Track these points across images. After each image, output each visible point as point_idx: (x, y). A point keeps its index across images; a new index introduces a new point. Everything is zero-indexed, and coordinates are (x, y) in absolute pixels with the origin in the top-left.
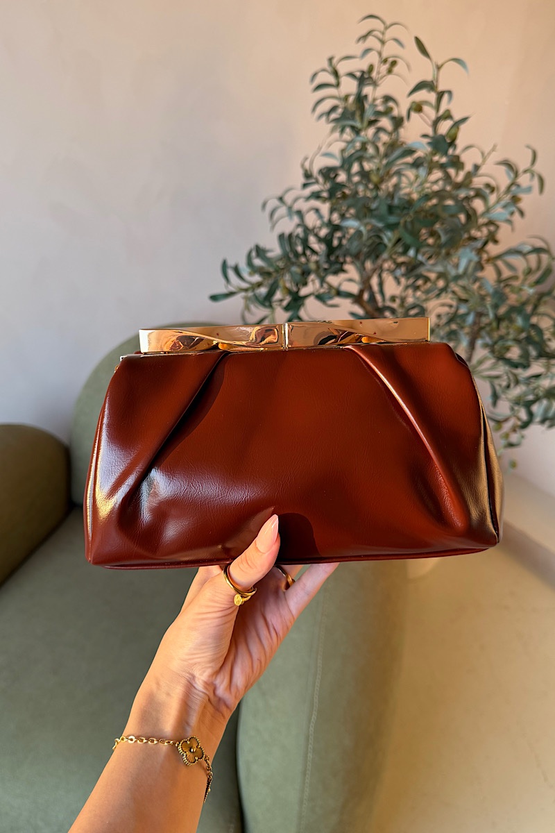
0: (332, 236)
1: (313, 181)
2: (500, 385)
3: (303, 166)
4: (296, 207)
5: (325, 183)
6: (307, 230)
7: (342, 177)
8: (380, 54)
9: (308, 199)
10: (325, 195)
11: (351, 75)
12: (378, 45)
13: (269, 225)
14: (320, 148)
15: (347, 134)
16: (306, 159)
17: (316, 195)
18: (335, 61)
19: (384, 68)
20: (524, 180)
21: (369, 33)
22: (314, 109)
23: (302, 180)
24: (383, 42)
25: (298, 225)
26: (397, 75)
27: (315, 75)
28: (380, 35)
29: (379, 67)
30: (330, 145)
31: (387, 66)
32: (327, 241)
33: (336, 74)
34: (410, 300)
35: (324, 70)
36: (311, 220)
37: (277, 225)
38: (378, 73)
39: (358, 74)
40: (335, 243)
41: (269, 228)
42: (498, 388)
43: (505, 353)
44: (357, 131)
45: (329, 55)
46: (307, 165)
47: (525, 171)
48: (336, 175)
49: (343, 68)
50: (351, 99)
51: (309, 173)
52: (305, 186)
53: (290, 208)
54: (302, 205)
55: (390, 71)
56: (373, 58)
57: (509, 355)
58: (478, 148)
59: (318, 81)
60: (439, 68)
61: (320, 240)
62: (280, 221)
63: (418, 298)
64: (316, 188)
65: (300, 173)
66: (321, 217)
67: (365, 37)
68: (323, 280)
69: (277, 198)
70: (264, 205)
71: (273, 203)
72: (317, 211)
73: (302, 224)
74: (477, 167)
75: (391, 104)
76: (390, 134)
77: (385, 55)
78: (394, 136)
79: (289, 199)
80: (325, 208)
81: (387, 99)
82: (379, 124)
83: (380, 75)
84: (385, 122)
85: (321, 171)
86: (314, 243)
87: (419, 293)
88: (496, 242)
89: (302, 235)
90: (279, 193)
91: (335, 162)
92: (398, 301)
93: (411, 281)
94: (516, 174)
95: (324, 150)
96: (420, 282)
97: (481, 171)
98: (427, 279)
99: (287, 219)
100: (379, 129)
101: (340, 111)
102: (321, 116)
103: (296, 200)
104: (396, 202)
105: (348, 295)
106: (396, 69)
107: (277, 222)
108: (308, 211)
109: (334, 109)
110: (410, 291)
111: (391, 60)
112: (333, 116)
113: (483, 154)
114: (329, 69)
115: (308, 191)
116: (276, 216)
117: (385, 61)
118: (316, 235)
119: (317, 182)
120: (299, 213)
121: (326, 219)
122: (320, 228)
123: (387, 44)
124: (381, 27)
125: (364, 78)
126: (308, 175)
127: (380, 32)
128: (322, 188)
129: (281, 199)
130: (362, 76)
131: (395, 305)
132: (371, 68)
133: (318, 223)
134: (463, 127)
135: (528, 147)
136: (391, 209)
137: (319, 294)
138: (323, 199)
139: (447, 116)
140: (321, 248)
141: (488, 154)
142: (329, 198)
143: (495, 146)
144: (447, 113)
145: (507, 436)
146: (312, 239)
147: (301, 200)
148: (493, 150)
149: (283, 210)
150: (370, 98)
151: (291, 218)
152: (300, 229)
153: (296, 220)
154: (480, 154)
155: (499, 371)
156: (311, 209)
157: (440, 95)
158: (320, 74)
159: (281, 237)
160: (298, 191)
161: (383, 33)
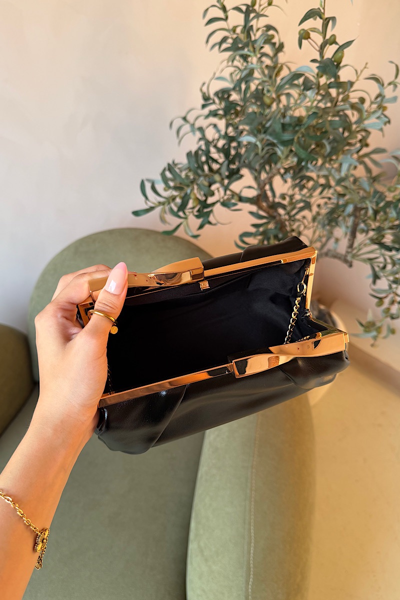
0: (230, 146)
1: (211, 101)
2: (379, 266)
3: (201, 90)
4: (197, 125)
5: (220, 103)
6: (208, 143)
7: (234, 97)
9: (207, 117)
10: (221, 112)
11: (238, 9)
13: (177, 141)
14: (215, 74)
15: (237, 61)
16: (204, 84)
17: (214, 114)
20: (388, 91)
22: (207, 41)
23: (202, 102)
25: (200, 139)
27: (207, 10)
30: (222, 70)
32: (225, 151)
33: (224, 9)
34: (298, 197)
35: (214, 6)
36: (211, 134)
37: (183, 140)
38: (260, 6)
39: (244, 8)
40: (233, 152)
41: (177, 144)
42: (377, 269)
43: (382, 239)
44: (245, 58)
46: (205, 89)
47: (390, 84)
48: (229, 96)
49: (230, 3)
50: (239, 30)
51: (207, 95)
52: (204, 106)
53: (193, 125)
54: (202, 122)
57: (384, 240)
58: (353, 67)
59: (208, 17)
61: (219, 150)
62: (185, 136)
63: (304, 195)
64: (213, 107)
66: (218, 131)
68: (226, 188)
69: (181, 118)
70: (171, 124)
71: (178, 122)
72: (215, 126)
73: (203, 138)
74: (352, 84)
75: (271, 32)
76: (272, 58)
78: (274, 60)
79: (191, 118)
80: (222, 124)
81: (269, 27)
82: (263, 51)
83: (262, 7)
84: (268, 49)
85: (216, 94)
86: (214, 153)
87: (305, 191)
89: (204, 147)
90: (183, 115)
91: (228, 85)
92: (288, 199)
93: (298, 181)
94: (383, 86)
95: (217, 75)
96: (305, 181)
98: (310, 179)
99: (191, 134)
100: (263, 55)
101: (230, 41)
102: (213, 47)
103: (197, 118)
104: (288, 120)
105: (249, 200)
107: (182, 138)
108: (208, 127)
109: (224, 40)
110: (297, 189)
112: (224, 46)
113: (356, 72)
114: (218, 5)
115: (206, 111)
116: (182, 132)
118: (215, 146)
119: (214, 102)
120: (201, 129)
121: (223, 133)
122: (218, 140)
125: (249, 11)
126: (206, 98)
128: (219, 107)
129: (185, 119)
130: (247, 9)
131: (285, 202)
132: (254, 2)
133: (217, 136)
135: (392, 62)
136: (284, 127)
137: (224, 201)
138: (219, 116)
139: (333, 41)
140: (220, 157)
141: (362, 71)
142: (225, 115)
143: (367, 64)
144: (333, 38)
145: (388, 309)
146: (212, 150)
147: (201, 119)
148: (365, 68)
149: (187, 128)
150: (255, 28)
151: (194, 134)
152: (202, 143)
153: (198, 135)
154: (354, 72)
155: (376, 254)
156: (210, 125)
157: (326, 22)
158: (210, 9)
159: (189, 155)
160: (199, 111)
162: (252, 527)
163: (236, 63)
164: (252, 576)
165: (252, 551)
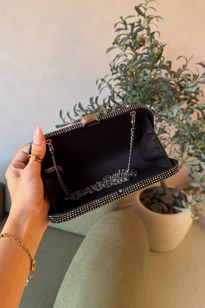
1: (116, 72)
3: (110, 65)
4: (110, 83)
5: (121, 73)
9: (115, 80)
13: (99, 91)
17: (119, 78)
18: (124, 18)
21: (140, 5)
23: (111, 72)
24: (146, 9)
27: (116, 24)
28: (145, 6)
33: (125, 23)
35: (120, 22)
36: (117, 89)
38: (144, 23)
49: (129, 21)
52: (112, 74)
53: (108, 83)
54: (112, 83)
55: (149, 22)
58: (185, 57)
59: (118, 27)
61: (120, 97)
62: (104, 89)
64: (119, 74)
69: (101, 80)
70: (97, 82)
71: (100, 82)
74: (184, 66)
79: (107, 79)
86: (117, 99)
90: (103, 77)
107: (102, 89)
108: (115, 85)
113: (187, 60)
114: (122, 22)
115: (115, 76)
116: (101, 87)
120: (110, 86)
123: (148, 10)
127: (145, 4)
129: (103, 80)
132: (140, 21)
138: (121, 80)
141: (190, 60)
143: (192, 56)
147: (112, 80)
148: (191, 58)
149: (105, 85)
154: (185, 60)
156: (117, 84)
158: (118, 24)
160: (111, 77)
161: (146, 5)
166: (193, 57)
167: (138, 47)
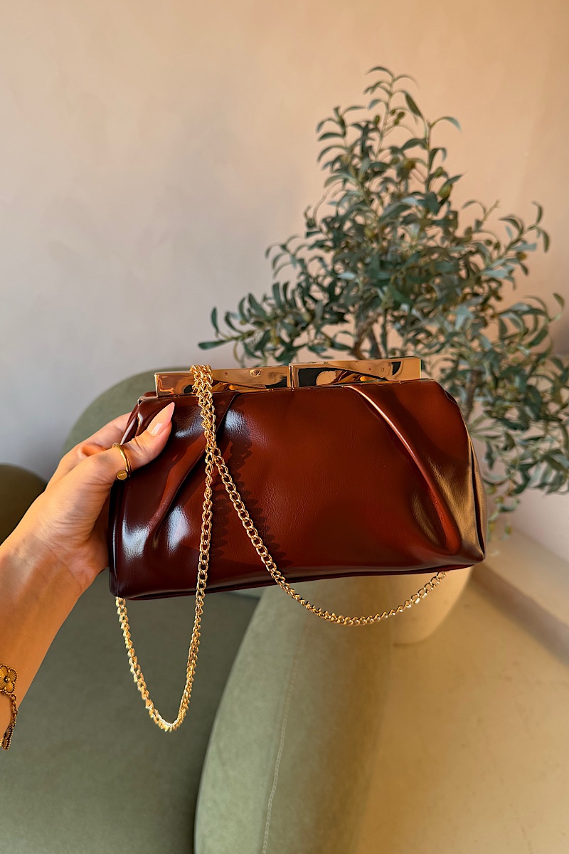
0: (335, 286)
1: (317, 230)
2: (497, 447)
3: (306, 215)
4: (299, 255)
5: (329, 232)
6: (310, 279)
8: (387, 105)
9: (311, 247)
10: (329, 244)
11: (357, 125)
12: (385, 96)
13: (272, 272)
14: (324, 198)
16: (309, 208)
17: (320, 245)
18: (341, 111)
19: (392, 119)
20: (530, 236)
21: (377, 85)
22: (319, 158)
23: (305, 230)
24: (390, 94)
25: (301, 274)
26: (403, 126)
27: (321, 124)
28: (388, 88)
29: (386, 119)
30: (335, 194)
31: (395, 117)
32: (329, 290)
33: (342, 123)
35: (330, 119)
36: (315, 269)
37: (280, 273)
38: (385, 124)
39: (363, 124)
40: (338, 291)
41: (272, 276)
42: (494, 449)
43: (504, 413)
45: (335, 105)
46: (310, 214)
47: (531, 228)
48: (342, 225)
49: (350, 118)
50: (356, 149)
51: (313, 222)
52: (308, 235)
53: (294, 256)
54: (305, 254)
55: (396, 123)
56: (380, 110)
57: (508, 415)
58: (481, 204)
59: (324, 130)
60: (431, 126)
61: (323, 289)
62: (283, 268)
64: (321, 237)
65: (304, 221)
66: (325, 266)
67: (373, 88)
68: (318, 331)
69: (280, 246)
70: (268, 252)
71: (276, 250)
72: (321, 259)
73: (304, 272)
74: (479, 223)
76: (397, 184)
77: (392, 107)
79: (292, 247)
80: (328, 257)
82: (386, 175)
83: (387, 126)
84: (392, 173)
85: (324, 220)
86: (317, 292)
87: (420, 346)
88: (499, 298)
89: (304, 284)
90: (283, 241)
91: (342, 211)
93: (411, 335)
94: (521, 231)
95: (329, 199)
96: (421, 336)
97: (483, 227)
98: (429, 334)
99: (291, 266)
100: (387, 180)
102: (326, 166)
103: (299, 248)
104: (389, 257)
105: (343, 347)
106: (402, 121)
107: (280, 268)
108: (312, 260)
109: (338, 159)
111: (398, 111)
112: (337, 166)
113: (485, 210)
114: (336, 118)
115: (312, 240)
116: (279, 264)
117: (393, 112)
118: (320, 285)
119: (321, 231)
120: (302, 261)
121: (330, 268)
122: (325, 277)
123: (395, 96)
124: (389, 79)
125: (365, 130)
126: (311, 224)
127: (388, 84)
128: (326, 237)
129: (284, 247)
130: (367, 126)
132: (377, 119)
133: (322, 272)
134: (455, 184)
135: (535, 203)
136: (383, 265)
137: (313, 345)
138: (327, 248)
139: (441, 172)
140: (325, 297)
141: (491, 209)
142: (333, 248)
144: (440, 170)
145: (502, 499)
146: (314, 288)
147: (305, 249)
148: (496, 206)
149: (286, 258)
150: (376, 149)
151: (295, 266)
152: (302, 278)
153: (299, 269)
154: (481, 210)
155: (498, 432)
156: (316, 257)
157: (433, 153)
158: (327, 123)
159: (276, 287)
160: (302, 240)
161: (391, 85)
162: (283, 728)
163: (348, 186)
164: (274, 787)
165: (279, 757)
166: (500, 204)
167: (370, 176)
